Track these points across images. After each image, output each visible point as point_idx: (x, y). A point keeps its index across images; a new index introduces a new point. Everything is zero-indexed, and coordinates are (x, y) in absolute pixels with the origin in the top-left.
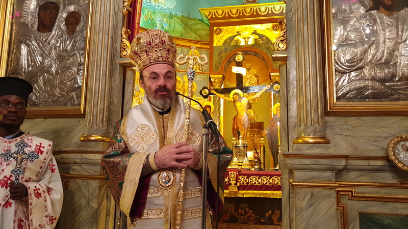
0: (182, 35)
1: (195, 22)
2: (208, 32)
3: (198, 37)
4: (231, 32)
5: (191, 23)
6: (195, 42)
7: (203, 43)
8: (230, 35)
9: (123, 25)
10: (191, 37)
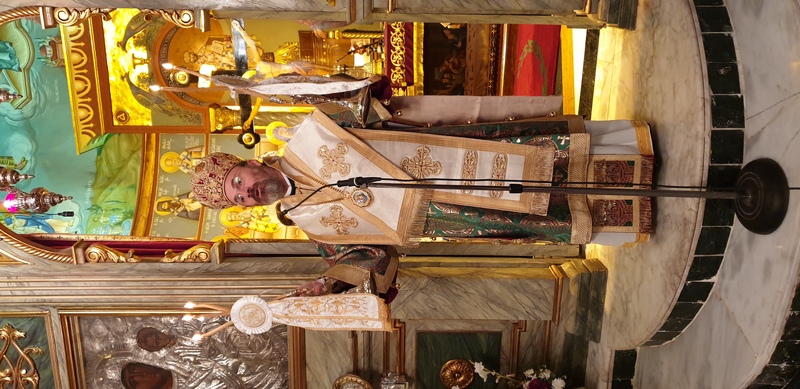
0: (133, 187)
1: (104, 163)
2: (123, 136)
3: (135, 156)
4: (122, 92)
5: (105, 169)
6: (145, 161)
7: (146, 146)
8: (129, 93)
9: (157, 261)
10: (134, 169)
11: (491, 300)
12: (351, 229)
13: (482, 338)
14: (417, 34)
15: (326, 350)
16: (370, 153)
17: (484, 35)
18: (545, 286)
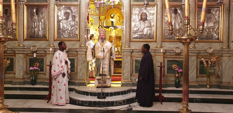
11: (81, 70)
12: (97, 49)
13: (74, 69)
14: (121, 60)
15: (72, 44)
16: (107, 52)
17: (120, 71)
18: (83, 78)
